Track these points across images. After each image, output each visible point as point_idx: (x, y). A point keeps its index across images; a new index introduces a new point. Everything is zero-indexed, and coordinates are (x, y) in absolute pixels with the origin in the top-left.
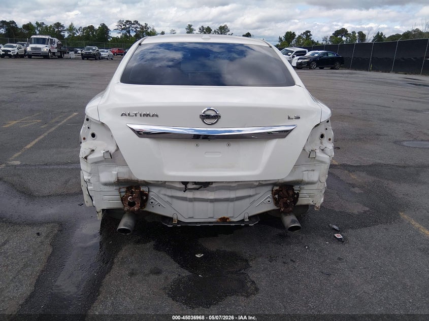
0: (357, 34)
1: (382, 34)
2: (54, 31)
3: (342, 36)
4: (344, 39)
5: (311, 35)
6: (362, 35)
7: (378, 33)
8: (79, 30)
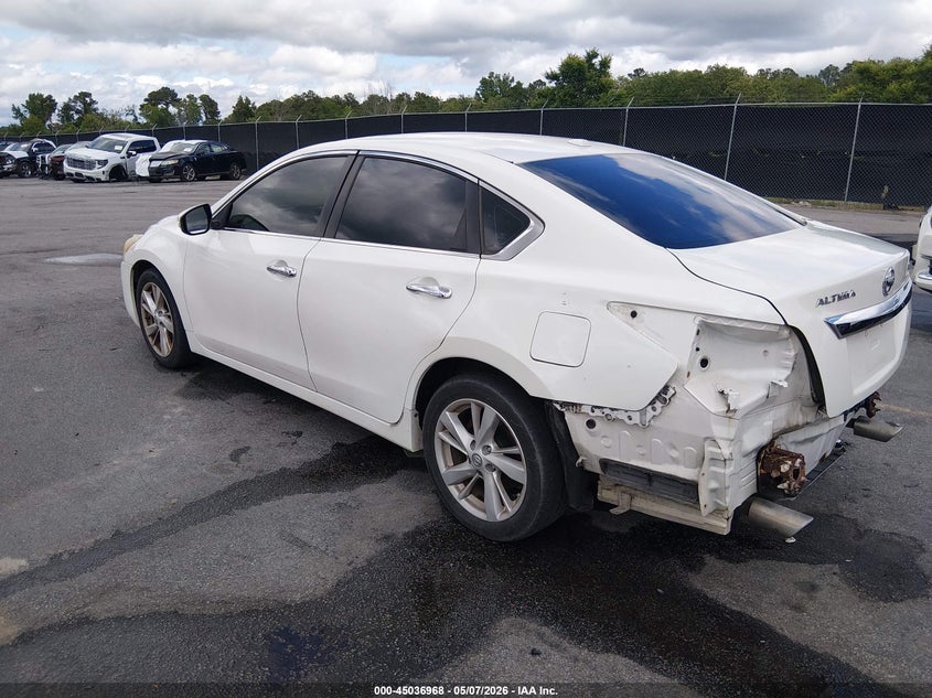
0: (199, 101)
1: (247, 99)
3: (167, 104)
4: (172, 110)
5: (93, 102)
6: (210, 105)
7: (241, 99)
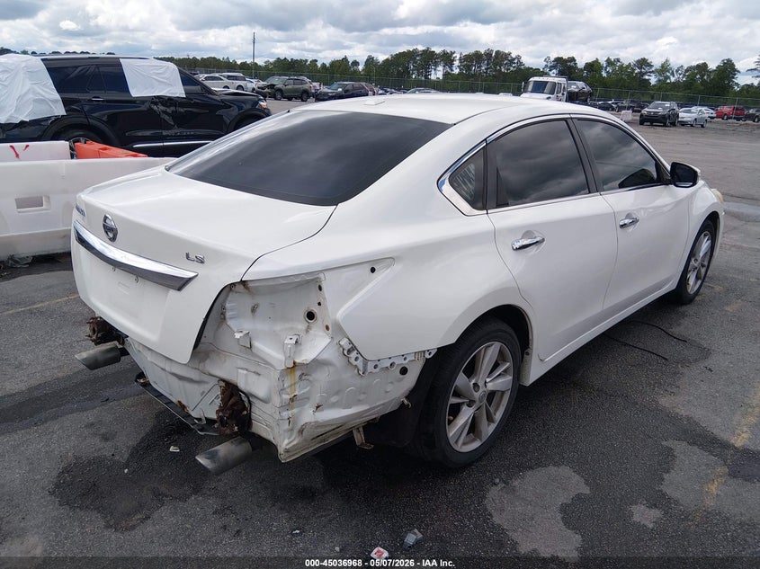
2: (632, 73)
8: (677, 71)
